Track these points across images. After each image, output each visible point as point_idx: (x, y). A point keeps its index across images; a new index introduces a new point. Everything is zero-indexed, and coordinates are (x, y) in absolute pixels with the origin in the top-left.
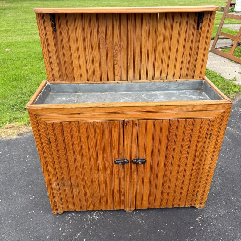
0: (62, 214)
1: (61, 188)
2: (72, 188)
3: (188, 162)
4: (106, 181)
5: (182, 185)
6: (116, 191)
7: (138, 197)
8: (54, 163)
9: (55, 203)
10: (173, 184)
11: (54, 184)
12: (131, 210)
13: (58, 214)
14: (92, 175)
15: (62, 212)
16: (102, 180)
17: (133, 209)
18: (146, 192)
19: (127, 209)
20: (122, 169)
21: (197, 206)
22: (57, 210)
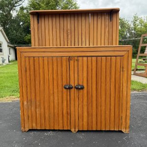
0: (28, 131)
1: (30, 107)
2: (36, 108)
3: (112, 89)
4: (58, 102)
5: (110, 109)
6: (65, 112)
7: (80, 119)
8: (27, 87)
9: (24, 121)
10: (103, 108)
11: (25, 103)
12: (75, 130)
13: (25, 131)
14: (49, 97)
15: (28, 129)
16: (56, 102)
17: (77, 130)
18: (85, 114)
19: (73, 130)
20: (69, 93)
21: (124, 131)
22: (24, 127)
